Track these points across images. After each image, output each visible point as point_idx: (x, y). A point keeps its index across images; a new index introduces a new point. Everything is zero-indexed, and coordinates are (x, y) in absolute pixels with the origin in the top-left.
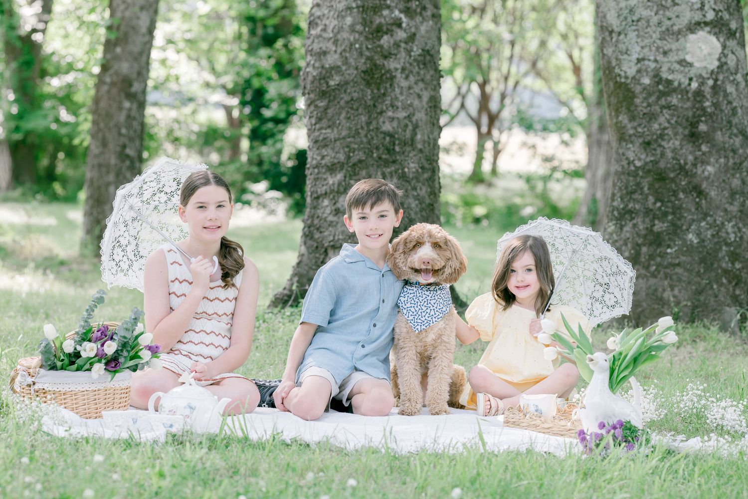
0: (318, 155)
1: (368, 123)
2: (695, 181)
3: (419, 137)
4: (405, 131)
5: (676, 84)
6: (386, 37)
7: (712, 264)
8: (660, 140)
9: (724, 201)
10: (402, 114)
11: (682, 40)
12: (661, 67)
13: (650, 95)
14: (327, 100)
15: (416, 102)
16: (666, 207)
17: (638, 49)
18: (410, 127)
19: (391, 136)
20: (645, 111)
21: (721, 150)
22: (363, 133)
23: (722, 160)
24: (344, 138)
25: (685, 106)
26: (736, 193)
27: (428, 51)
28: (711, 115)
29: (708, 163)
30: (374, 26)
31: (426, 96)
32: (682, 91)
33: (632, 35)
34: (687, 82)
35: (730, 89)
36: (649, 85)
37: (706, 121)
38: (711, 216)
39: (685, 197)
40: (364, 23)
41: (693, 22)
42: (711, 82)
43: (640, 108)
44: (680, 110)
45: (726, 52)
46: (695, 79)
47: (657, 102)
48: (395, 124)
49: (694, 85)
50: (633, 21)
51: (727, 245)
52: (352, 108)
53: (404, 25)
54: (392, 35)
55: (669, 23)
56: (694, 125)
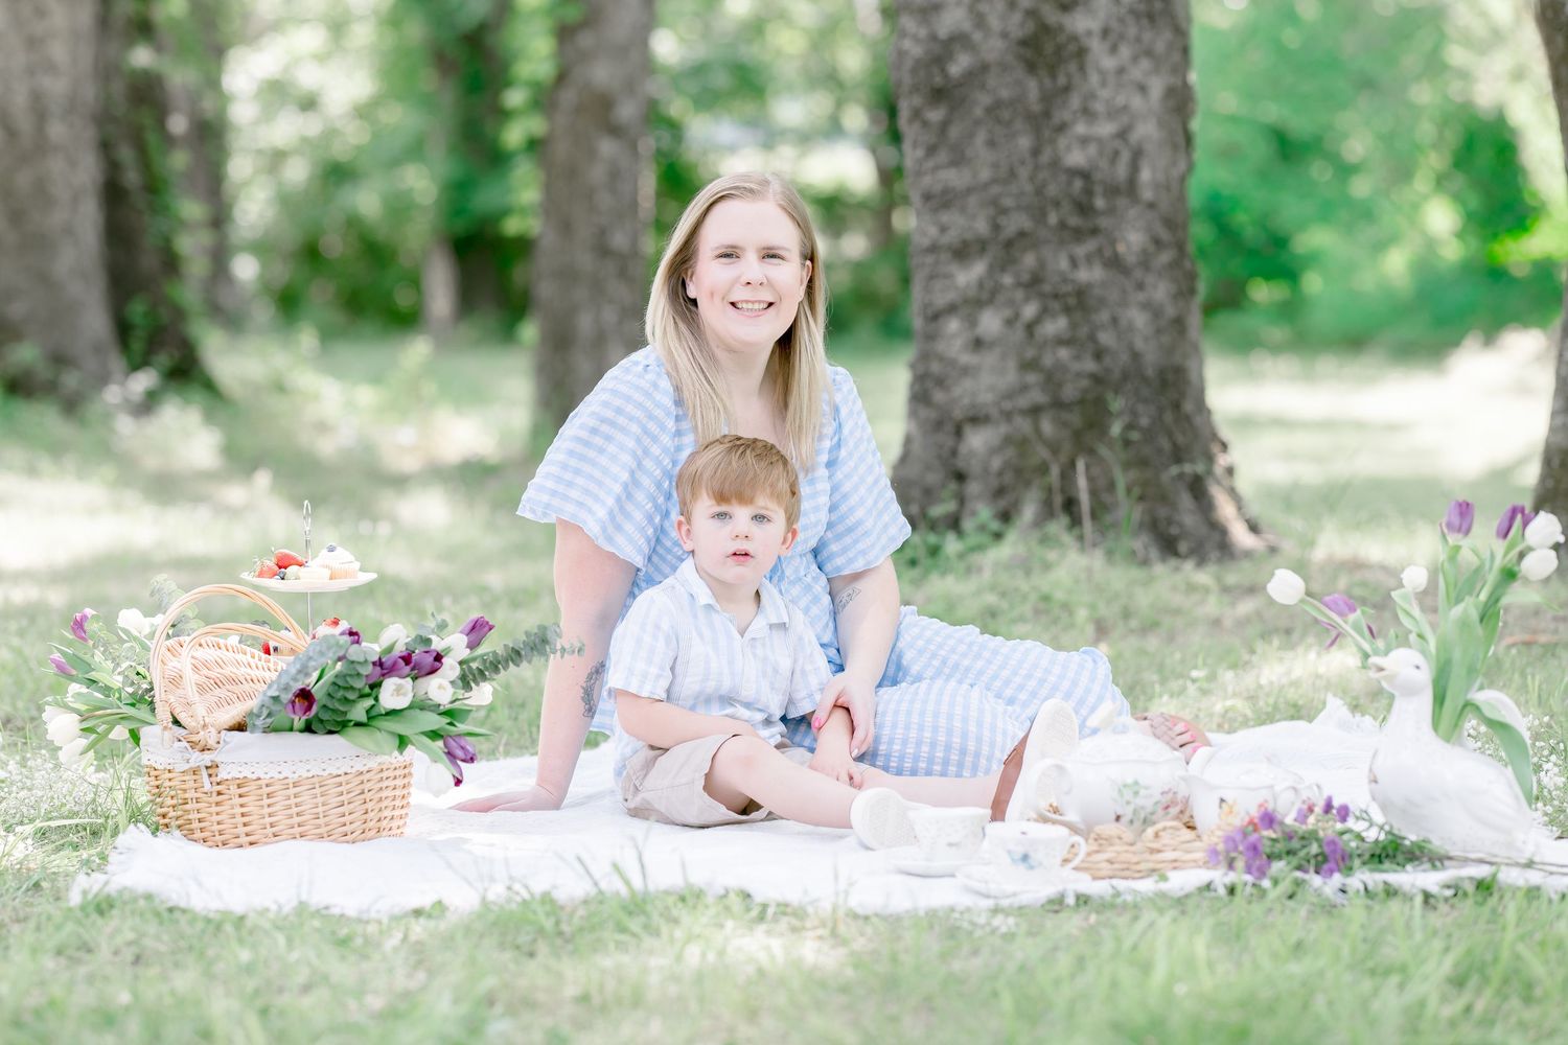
1: (1036, 152)
3: (1145, 175)
4: (1114, 164)
14: (946, 108)
18: (1126, 156)
19: (1085, 175)
22: (1024, 173)
24: (986, 186)
31: (1157, 87)
48: (1092, 150)
52: (999, 121)
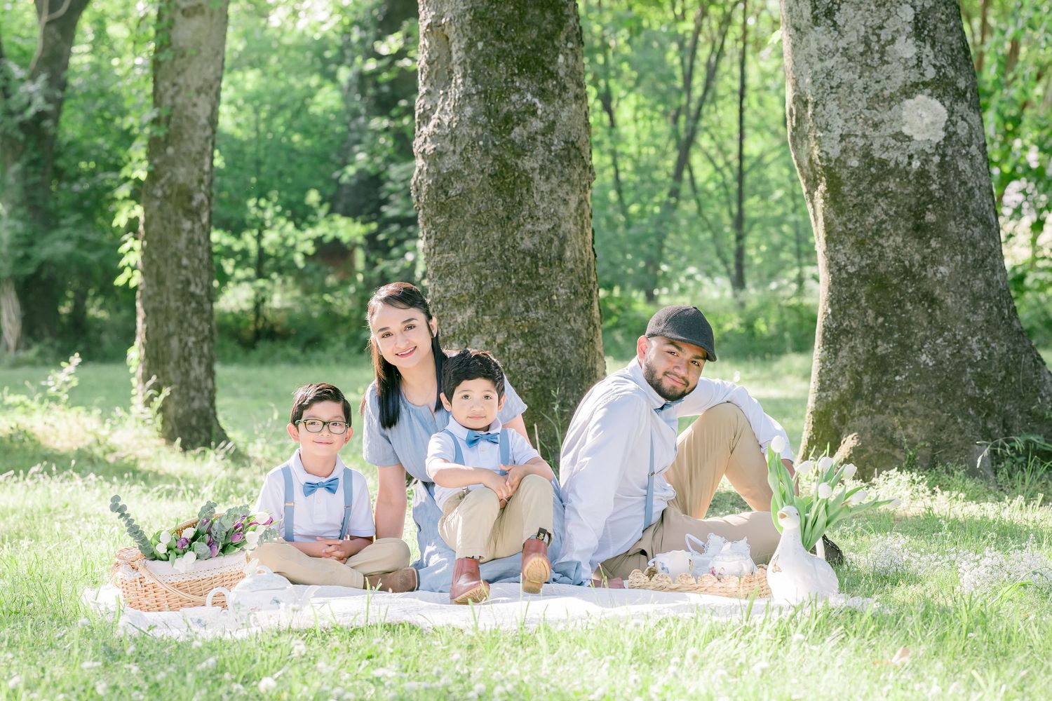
0: (440, 286)
1: (502, 242)
2: (925, 286)
3: (568, 254)
4: (550, 248)
5: (892, 164)
6: (517, 129)
7: (954, 392)
8: (876, 237)
9: (964, 309)
10: (544, 227)
11: (896, 107)
12: (871, 144)
13: (860, 180)
14: (447, 215)
15: (562, 210)
16: (891, 322)
17: (841, 123)
18: (556, 243)
19: (534, 256)
20: (855, 202)
21: (955, 245)
22: (496, 254)
23: (959, 257)
24: (472, 262)
25: (906, 192)
26: (980, 298)
27: (573, 143)
28: (940, 201)
29: (941, 263)
30: (501, 115)
31: (573, 200)
32: (900, 173)
33: (832, 106)
34: (906, 160)
35: (963, 165)
36: (858, 168)
37: (934, 209)
38: (949, 330)
39: (914, 309)
40: (488, 113)
41: (909, 83)
42: (936, 159)
43: (849, 198)
44: (900, 197)
45: (954, 118)
46: (916, 156)
47: (870, 189)
48: (536, 239)
49: (916, 164)
50: (832, 88)
51: (972, 365)
52: (480, 224)
53: (539, 112)
54: (524, 127)
55: (877, 87)
56: (918, 214)
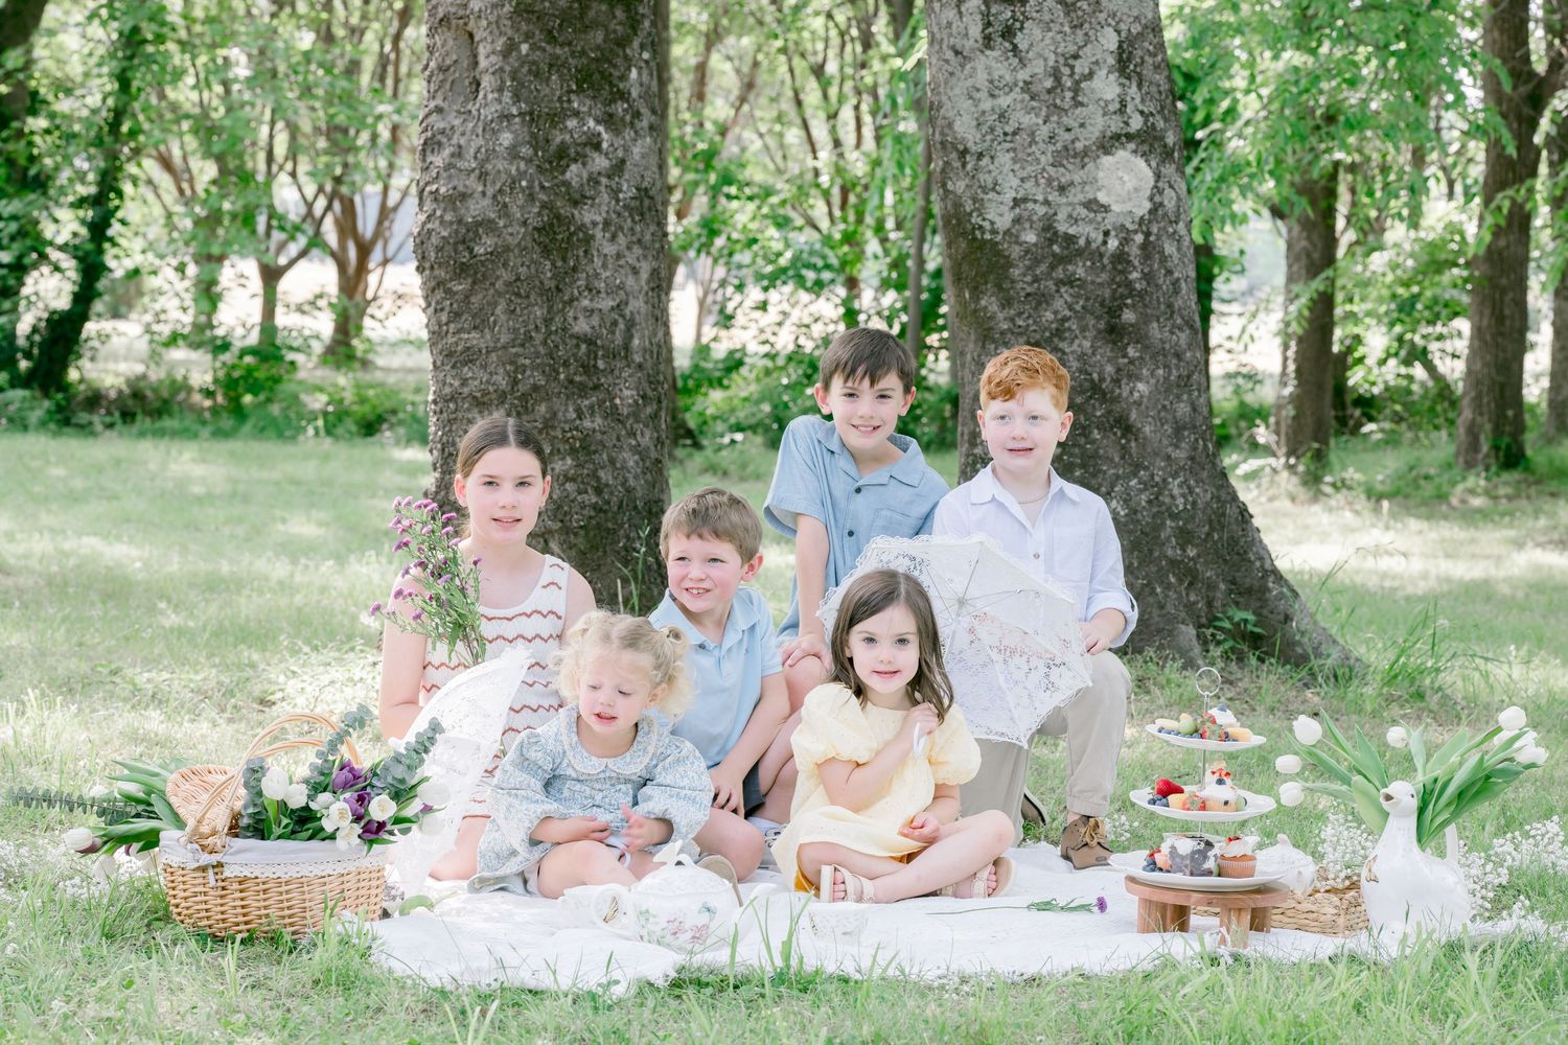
0: (453, 377)
1: (548, 321)
2: (1117, 408)
3: (636, 342)
4: (613, 333)
5: (1082, 242)
6: (574, 167)
7: (1151, 551)
8: (1056, 340)
9: (1165, 442)
10: (606, 303)
11: (1091, 166)
12: (1055, 214)
13: (1037, 262)
14: (470, 280)
15: (630, 281)
16: (1071, 455)
17: (1015, 182)
18: (622, 326)
19: (591, 342)
20: (1029, 290)
21: (1158, 354)
22: (538, 337)
23: (1161, 372)
24: (504, 347)
25: (1099, 280)
26: (1184, 428)
27: (646, 190)
28: (1141, 295)
29: (1139, 379)
30: (553, 148)
31: (645, 269)
32: (1093, 254)
33: (1004, 159)
34: (1100, 238)
35: (1170, 248)
36: (1035, 245)
37: (1134, 306)
38: (1146, 468)
39: (1103, 438)
40: (535, 143)
41: (1109, 134)
42: (1139, 238)
43: (1021, 285)
44: (1090, 287)
45: (1160, 184)
46: (1113, 233)
47: (1049, 274)
48: (595, 320)
49: (1113, 243)
50: (1005, 134)
51: (1174, 517)
52: (518, 295)
53: (605, 145)
54: (584, 164)
55: (1068, 136)
56: (1114, 312)
